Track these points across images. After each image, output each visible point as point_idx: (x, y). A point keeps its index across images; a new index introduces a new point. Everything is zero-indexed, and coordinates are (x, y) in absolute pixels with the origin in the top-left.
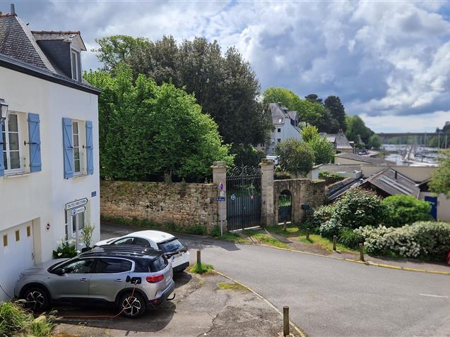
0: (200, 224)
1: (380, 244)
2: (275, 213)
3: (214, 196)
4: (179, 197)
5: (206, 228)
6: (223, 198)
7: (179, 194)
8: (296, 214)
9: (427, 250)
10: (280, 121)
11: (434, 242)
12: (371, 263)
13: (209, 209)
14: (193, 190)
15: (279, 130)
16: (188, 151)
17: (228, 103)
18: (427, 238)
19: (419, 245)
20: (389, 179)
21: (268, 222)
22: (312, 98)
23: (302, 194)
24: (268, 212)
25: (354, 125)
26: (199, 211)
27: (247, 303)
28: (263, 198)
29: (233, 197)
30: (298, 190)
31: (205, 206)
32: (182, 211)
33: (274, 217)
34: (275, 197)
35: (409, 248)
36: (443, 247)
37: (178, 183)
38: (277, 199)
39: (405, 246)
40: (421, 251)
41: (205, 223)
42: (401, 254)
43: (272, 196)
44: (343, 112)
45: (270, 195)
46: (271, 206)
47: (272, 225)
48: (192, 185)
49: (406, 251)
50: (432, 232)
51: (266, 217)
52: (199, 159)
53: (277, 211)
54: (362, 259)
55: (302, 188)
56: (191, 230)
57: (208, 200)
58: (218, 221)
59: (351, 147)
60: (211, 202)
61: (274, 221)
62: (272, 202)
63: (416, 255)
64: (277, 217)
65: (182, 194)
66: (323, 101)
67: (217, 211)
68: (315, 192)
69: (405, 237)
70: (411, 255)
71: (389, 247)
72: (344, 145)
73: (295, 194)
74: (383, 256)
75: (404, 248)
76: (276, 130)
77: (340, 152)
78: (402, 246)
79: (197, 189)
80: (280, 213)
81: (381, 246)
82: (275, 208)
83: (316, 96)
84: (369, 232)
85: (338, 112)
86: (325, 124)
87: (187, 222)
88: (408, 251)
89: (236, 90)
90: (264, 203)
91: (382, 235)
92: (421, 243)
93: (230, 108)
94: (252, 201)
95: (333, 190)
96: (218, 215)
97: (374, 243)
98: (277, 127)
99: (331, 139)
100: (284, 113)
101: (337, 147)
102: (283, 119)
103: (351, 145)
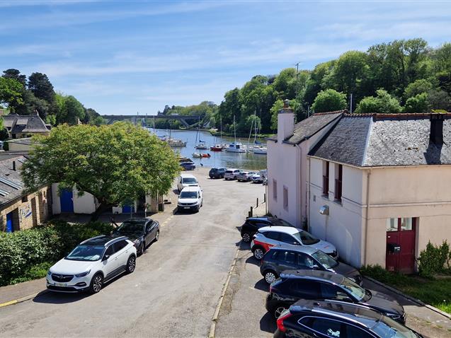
22: (12, 73)
44: (52, 91)
59: (48, 130)
66: (27, 78)
72: (39, 128)
86: (23, 104)
99: (23, 121)
101: (30, 130)
103: (48, 127)
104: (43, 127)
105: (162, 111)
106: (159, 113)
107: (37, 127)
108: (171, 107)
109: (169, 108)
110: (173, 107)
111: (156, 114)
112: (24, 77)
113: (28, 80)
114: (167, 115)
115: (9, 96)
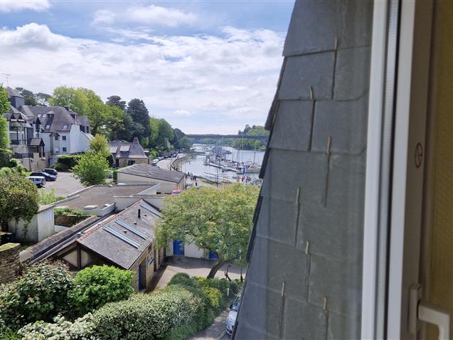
10: (65, 127)
15: (64, 138)
22: (115, 101)
25: (160, 129)
44: (147, 115)
50: (116, 321)
59: (146, 157)
66: (127, 104)
76: (61, 138)
83: (119, 98)
85: (142, 116)
86: (124, 129)
98: (61, 135)
99: (125, 148)
100: (71, 118)
101: (130, 156)
102: (69, 125)
103: (146, 154)
104: (142, 153)
105: (242, 131)
106: (240, 132)
107: (137, 153)
108: (251, 127)
109: (250, 128)
110: (254, 127)
111: (237, 134)
112: (124, 103)
113: (128, 106)
114: (247, 134)
115: (113, 122)
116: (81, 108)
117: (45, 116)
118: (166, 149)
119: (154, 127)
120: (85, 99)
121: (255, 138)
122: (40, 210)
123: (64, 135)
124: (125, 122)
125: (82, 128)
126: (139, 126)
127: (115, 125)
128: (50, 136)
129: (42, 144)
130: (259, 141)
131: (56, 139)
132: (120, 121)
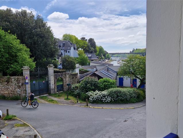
0: (17, 95)
1: (95, 98)
2: (55, 88)
3: (24, 82)
4: (6, 83)
5: (20, 97)
6: (28, 83)
7: (6, 82)
8: (65, 88)
9: (113, 99)
10: (69, 48)
11: (116, 96)
12: (91, 107)
13: (21, 89)
14: (13, 80)
15: (69, 52)
16: (13, 61)
17: (37, 40)
18: (113, 95)
19: (110, 98)
20: (105, 71)
21: (52, 92)
22: (83, 39)
23: (67, 79)
24: (52, 88)
25: (99, 50)
26: (17, 89)
27: (25, 133)
28: (49, 82)
29: (34, 82)
30: (65, 78)
31: (19, 87)
32: (8, 90)
33: (55, 90)
34: (55, 81)
35: (106, 99)
36: (119, 97)
37: (6, 77)
38: (56, 82)
39: (105, 98)
40: (111, 100)
41: (20, 95)
42: (103, 101)
43: (53, 81)
45: (52, 80)
46: (53, 85)
47: (53, 93)
48: (12, 77)
49: (105, 100)
50: (115, 92)
51: (51, 90)
52: (18, 65)
53: (56, 87)
54: (87, 105)
55: (67, 77)
56: (13, 98)
57: (20, 84)
58: (26, 93)
60: (22, 85)
61: (55, 91)
62: (53, 83)
63: (109, 102)
64: (56, 90)
65: (8, 82)
66: (88, 40)
67: (26, 89)
68: (73, 78)
69: (105, 95)
70: (107, 102)
71: (98, 99)
72: (95, 58)
73: (64, 79)
74: (96, 103)
75: (104, 99)
76: (68, 52)
77: (93, 61)
78: (103, 98)
79: (15, 79)
80: (57, 88)
81: (95, 99)
82: (55, 86)
83: (85, 38)
84: (91, 94)
85: (93, 45)
86: (88, 49)
87: (11, 95)
88: (106, 100)
89: (41, 34)
90: (50, 84)
91: (96, 95)
92: (111, 96)
93: (39, 42)
94: (44, 83)
95: (82, 77)
96: (26, 91)
97: (93, 98)
98: (68, 51)
99: (90, 56)
100: (71, 45)
101: (92, 59)
102: (70, 47)
103: (98, 58)
105: (132, 51)
106: (130, 52)
107: (94, 57)
108: (136, 49)
111: (129, 52)
112: (87, 40)
114: (134, 52)
115: (84, 47)
116: (72, 42)
117: (62, 44)
118: (102, 58)
119: (98, 49)
120: (74, 38)
121: (138, 53)
122: (76, 67)
123: (69, 51)
124: (88, 47)
125: (74, 49)
126: (92, 49)
127: (84, 48)
128: (64, 51)
129: (62, 54)
130: (139, 55)
131: (66, 52)
132: (86, 46)
